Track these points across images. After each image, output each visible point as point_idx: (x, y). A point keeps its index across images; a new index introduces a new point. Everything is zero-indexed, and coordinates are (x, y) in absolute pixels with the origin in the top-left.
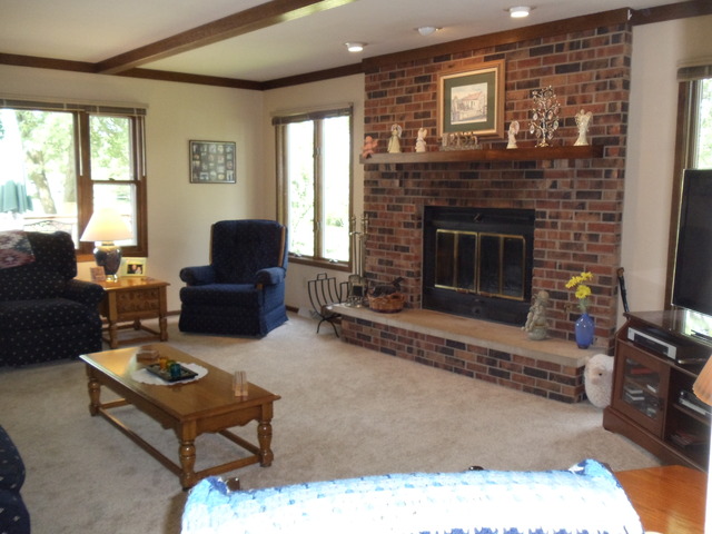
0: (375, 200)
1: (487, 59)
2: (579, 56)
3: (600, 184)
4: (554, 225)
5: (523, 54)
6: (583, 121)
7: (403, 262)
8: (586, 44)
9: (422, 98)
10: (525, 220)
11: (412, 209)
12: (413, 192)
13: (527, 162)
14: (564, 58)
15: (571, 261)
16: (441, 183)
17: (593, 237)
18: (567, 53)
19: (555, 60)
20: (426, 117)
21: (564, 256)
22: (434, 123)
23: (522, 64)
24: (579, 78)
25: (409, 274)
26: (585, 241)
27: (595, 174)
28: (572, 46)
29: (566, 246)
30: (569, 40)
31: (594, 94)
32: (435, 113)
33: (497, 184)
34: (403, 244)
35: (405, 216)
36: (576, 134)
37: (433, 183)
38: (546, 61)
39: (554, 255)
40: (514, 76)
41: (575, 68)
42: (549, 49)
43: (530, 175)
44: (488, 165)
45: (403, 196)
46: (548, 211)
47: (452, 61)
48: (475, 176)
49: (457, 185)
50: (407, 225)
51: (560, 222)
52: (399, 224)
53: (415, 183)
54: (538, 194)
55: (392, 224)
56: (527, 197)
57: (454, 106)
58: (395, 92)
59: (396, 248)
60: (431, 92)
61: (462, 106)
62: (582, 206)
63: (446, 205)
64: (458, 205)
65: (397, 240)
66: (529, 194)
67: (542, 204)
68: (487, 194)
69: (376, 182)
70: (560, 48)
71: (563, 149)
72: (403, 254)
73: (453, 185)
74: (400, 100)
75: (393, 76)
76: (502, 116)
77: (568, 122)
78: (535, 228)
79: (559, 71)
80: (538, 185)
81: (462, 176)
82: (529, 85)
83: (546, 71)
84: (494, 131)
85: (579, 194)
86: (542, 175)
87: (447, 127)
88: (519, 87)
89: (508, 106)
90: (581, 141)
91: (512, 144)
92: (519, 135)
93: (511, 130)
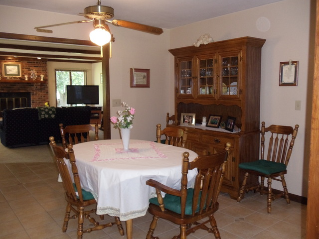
1: (16, 62)
2: (38, 65)
3: (45, 87)
4: (36, 95)
5: (26, 62)
6: (42, 76)
8: (40, 63)
10: (28, 95)
13: (30, 83)
14: (35, 65)
15: (40, 101)
16: (4, 87)
17: (44, 96)
22: (1, 73)
23: (25, 64)
24: (39, 69)
26: (43, 97)
27: (44, 85)
29: (39, 98)
30: (36, 62)
31: (42, 72)
33: (21, 87)
36: (41, 78)
37: (2, 87)
38: (31, 64)
39: (36, 100)
40: (24, 66)
41: (38, 67)
42: (32, 62)
43: (30, 85)
44: (18, 83)
46: (35, 92)
47: (5, 60)
48: (15, 85)
49: (10, 87)
54: (32, 89)
56: (29, 90)
57: (8, 70)
61: (10, 70)
62: (42, 91)
63: (7, 92)
64: (10, 92)
67: (33, 91)
68: (19, 89)
70: (34, 63)
71: (38, 81)
73: (8, 87)
76: (22, 74)
77: (39, 76)
78: (31, 96)
79: (34, 67)
80: (32, 87)
81: (11, 85)
82: (28, 68)
83: (32, 66)
84: (20, 76)
85: (41, 89)
86: (33, 85)
87: (6, 74)
88: (25, 68)
89: (23, 72)
90: (42, 80)
91: (26, 80)
92: (28, 78)
93: (26, 77)
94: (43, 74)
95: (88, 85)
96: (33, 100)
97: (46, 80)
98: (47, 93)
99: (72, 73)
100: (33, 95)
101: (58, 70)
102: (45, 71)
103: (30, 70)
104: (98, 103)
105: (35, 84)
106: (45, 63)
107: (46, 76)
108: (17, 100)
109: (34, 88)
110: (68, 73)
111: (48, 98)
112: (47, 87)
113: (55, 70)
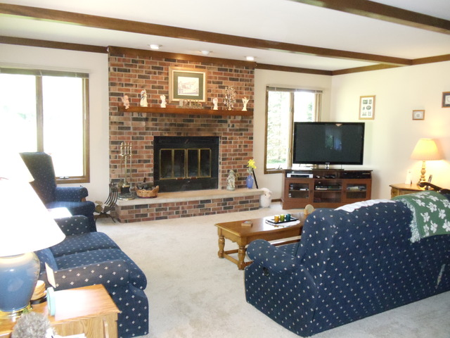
0: (120, 133)
1: (197, 67)
2: (238, 76)
3: (247, 126)
4: (231, 142)
5: (215, 69)
6: (245, 101)
7: (145, 169)
8: (241, 72)
9: (157, 78)
10: (213, 142)
11: (149, 139)
12: (152, 129)
13: (221, 116)
14: (232, 75)
15: (238, 156)
16: (171, 125)
17: (246, 146)
18: (233, 73)
19: (229, 75)
20: (162, 89)
21: (235, 155)
22: (167, 93)
23: (214, 73)
24: (238, 84)
25: (149, 175)
26: (243, 148)
27: (246, 122)
28: (236, 71)
29: (236, 150)
30: (234, 68)
31: (244, 92)
32: (167, 88)
33: (204, 125)
34: (145, 158)
35: (146, 143)
37: (166, 124)
38: (225, 74)
39: (230, 155)
40: (210, 77)
41: (237, 80)
42: (226, 70)
43: (219, 121)
44: (198, 117)
45: (145, 131)
46: (228, 137)
47: (177, 63)
48: (192, 121)
49: (182, 125)
50: (147, 147)
51: (233, 141)
52: (142, 147)
53: (153, 124)
54: (223, 130)
55: (136, 147)
56: (217, 132)
57: (180, 86)
58: (136, 71)
59: (140, 161)
60: (163, 76)
61: (184, 87)
62: (241, 134)
63: (175, 135)
64: (182, 135)
65: (140, 157)
66: (219, 130)
67: (225, 134)
68: (199, 130)
69: (123, 123)
70: (231, 70)
71: (237, 111)
72: (145, 164)
73: (179, 125)
74: (140, 77)
75: (136, 62)
76: (207, 95)
77: (239, 101)
78: (221, 145)
79: (231, 79)
80: (225, 126)
81: (184, 121)
82: (218, 83)
83: (225, 79)
84: (204, 100)
85: (240, 130)
86: (226, 122)
87: (176, 96)
88: (214, 83)
89: (209, 91)
90: (245, 109)
93: (215, 101)
96: (223, 155)
97: (250, 111)
98: (252, 138)
99: (296, 93)
100: (224, 143)
101: (273, 89)
102: (250, 89)
103: (223, 87)
104: (361, 163)
105: (232, 117)
106: (252, 72)
107: (252, 101)
108: (193, 154)
109: (227, 127)
110: (288, 94)
111: (252, 150)
112: (252, 126)
113: (268, 87)
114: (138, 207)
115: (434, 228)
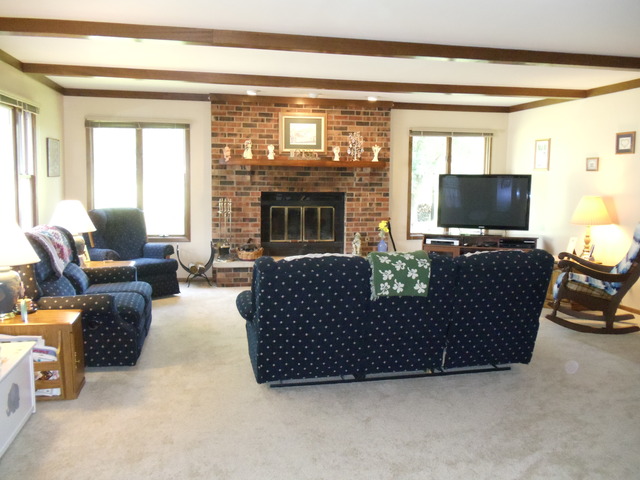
0: (222, 189)
1: (313, 111)
2: (369, 119)
3: (381, 179)
4: (358, 200)
5: (337, 112)
6: (377, 150)
7: (250, 228)
8: (372, 114)
9: (265, 126)
10: (337, 199)
11: (256, 195)
12: (259, 184)
13: (344, 169)
14: (360, 118)
15: (368, 217)
16: (282, 178)
17: (379, 204)
18: (362, 116)
19: (356, 118)
20: (271, 138)
21: (364, 214)
22: (277, 142)
23: (336, 117)
24: (369, 129)
25: (256, 235)
26: (374, 206)
27: (379, 175)
28: (365, 113)
29: (366, 209)
30: (363, 110)
31: (377, 138)
32: (277, 137)
33: (323, 179)
34: (251, 216)
35: (252, 199)
37: (276, 178)
38: (350, 118)
39: (358, 214)
40: (332, 123)
41: (367, 124)
42: (352, 113)
43: (343, 174)
44: (316, 169)
45: (250, 186)
46: (355, 193)
47: (289, 108)
48: (308, 174)
49: (296, 179)
50: (253, 204)
51: (361, 198)
52: (247, 204)
53: (260, 178)
54: (348, 184)
55: (240, 204)
56: (341, 187)
57: (292, 133)
58: (242, 119)
59: (244, 220)
60: (273, 124)
61: (298, 135)
62: (373, 190)
63: (287, 191)
64: (296, 191)
65: (245, 214)
66: (343, 185)
67: (351, 189)
68: (316, 184)
69: (225, 177)
70: (358, 113)
71: (363, 163)
72: (250, 223)
73: (291, 179)
74: (245, 125)
75: (241, 109)
76: (326, 143)
77: (369, 150)
78: (346, 202)
79: (358, 124)
80: (350, 180)
81: (298, 174)
82: (341, 129)
83: (351, 123)
84: (322, 150)
85: (371, 184)
86: (352, 175)
87: (287, 145)
88: (335, 129)
89: (329, 138)
90: (375, 159)
91: (337, 158)
92: (340, 154)
93: (336, 151)
94: (380, 145)
95: (493, 173)
96: (349, 214)
97: (384, 161)
98: (387, 195)
99: (454, 139)
100: (349, 200)
101: (418, 133)
102: (385, 134)
103: (347, 134)
104: (526, 228)
105: (358, 170)
106: (387, 114)
107: (386, 149)
108: (311, 213)
109: (354, 181)
110: (443, 140)
111: (387, 209)
112: (387, 180)
113: (411, 132)
114: (236, 270)
115: (399, 288)
